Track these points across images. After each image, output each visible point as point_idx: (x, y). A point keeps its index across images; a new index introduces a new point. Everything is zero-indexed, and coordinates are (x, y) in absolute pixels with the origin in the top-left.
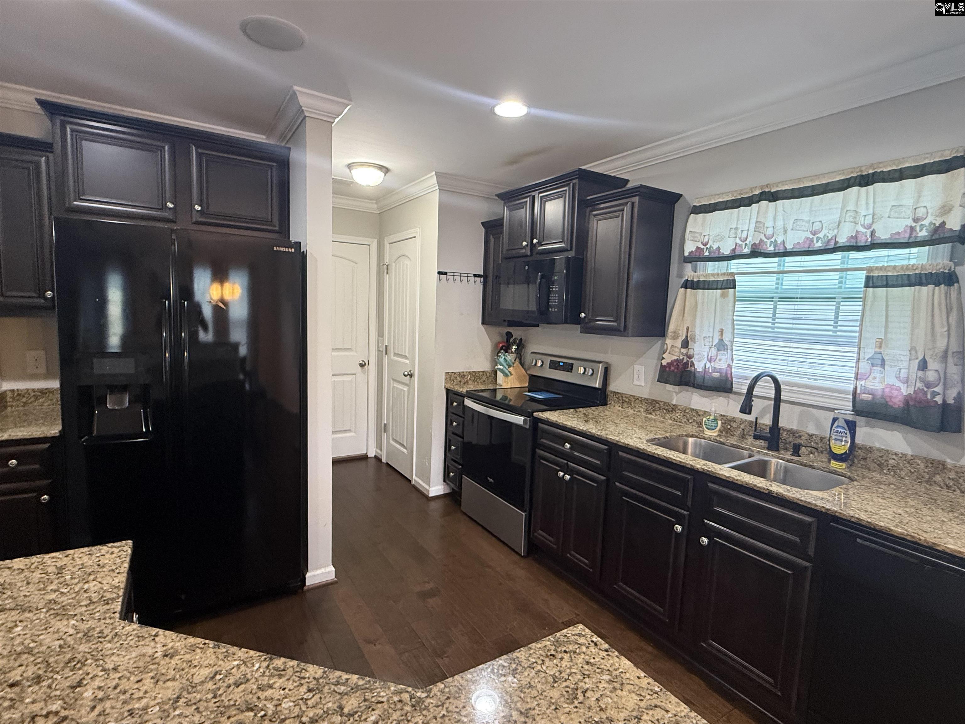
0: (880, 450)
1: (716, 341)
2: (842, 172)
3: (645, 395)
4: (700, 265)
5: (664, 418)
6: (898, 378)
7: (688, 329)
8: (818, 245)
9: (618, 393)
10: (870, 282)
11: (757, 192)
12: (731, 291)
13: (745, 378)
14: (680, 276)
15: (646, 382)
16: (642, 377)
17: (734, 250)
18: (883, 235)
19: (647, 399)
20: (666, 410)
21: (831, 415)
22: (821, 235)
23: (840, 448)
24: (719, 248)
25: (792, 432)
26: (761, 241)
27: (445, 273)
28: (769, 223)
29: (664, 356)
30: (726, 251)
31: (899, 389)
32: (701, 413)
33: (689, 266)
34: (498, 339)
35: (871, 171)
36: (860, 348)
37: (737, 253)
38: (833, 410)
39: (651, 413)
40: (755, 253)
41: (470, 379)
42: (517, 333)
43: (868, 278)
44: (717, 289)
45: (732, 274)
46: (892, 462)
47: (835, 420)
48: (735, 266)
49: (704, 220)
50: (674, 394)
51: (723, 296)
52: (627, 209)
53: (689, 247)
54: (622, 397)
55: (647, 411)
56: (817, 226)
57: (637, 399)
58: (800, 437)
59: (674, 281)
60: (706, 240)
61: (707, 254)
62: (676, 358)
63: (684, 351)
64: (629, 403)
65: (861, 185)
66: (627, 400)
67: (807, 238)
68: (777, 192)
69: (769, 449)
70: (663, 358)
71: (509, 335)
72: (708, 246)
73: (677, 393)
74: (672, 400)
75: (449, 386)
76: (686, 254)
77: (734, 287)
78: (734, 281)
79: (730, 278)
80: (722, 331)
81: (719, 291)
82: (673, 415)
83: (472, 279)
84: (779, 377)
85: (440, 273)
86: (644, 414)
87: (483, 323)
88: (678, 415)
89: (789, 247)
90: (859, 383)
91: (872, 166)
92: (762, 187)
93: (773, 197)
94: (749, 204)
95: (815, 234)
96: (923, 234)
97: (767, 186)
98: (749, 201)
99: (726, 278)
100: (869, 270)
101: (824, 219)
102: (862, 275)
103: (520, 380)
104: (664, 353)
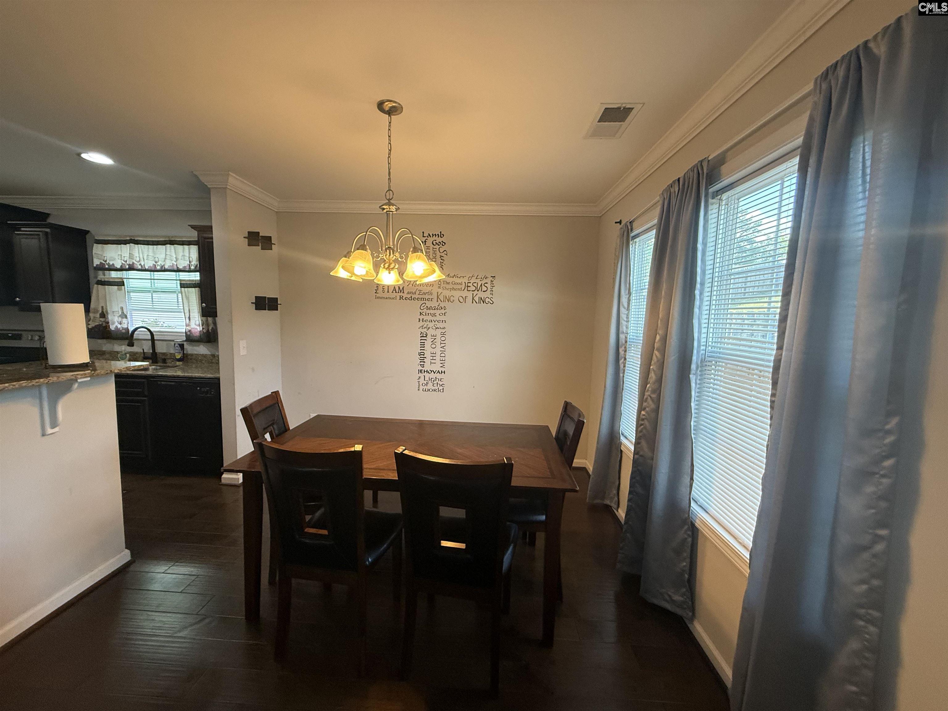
0: (194, 354)
1: (120, 314)
2: (162, 237)
4: (106, 272)
6: (195, 324)
7: (102, 307)
8: (158, 268)
10: (183, 286)
11: (128, 238)
12: (123, 287)
14: (96, 277)
17: (121, 266)
18: (181, 267)
22: (159, 263)
23: (178, 356)
24: (113, 264)
25: (164, 354)
26: (133, 263)
28: (136, 255)
29: (89, 323)
30: (119, 267)
31: (197, 329)
33: (98, 272)
35: (173, 239)
36: (185, 313)
37: (124, 268)
38: (173, 341)
40: (132, 268)
43: (180, 284)
46: (200, 358)
47: (175, 344)
48: (124, 274)
49: (103, 248)
51: (119, 289)
53: (96, 262)
56: (157, 260)
59: (92, 281)
60: (105, 259)
61: (107, 266)
62: (97, 324)
63: (102, 320)
67: (154, 264)
68: (136, 240)
70: (89, 324)
72: (107, 263)
73: (105, 344)
74: (102, 348)
76: (95, 265)
77: (124, 285)
78: (123, 282)
79: (122, 280)
80: (122, 308)
81: (116, 287)
82: (104, 357)
84: (152, 330)
88: (107, 356)
89: (147, 267)
90: (187, 327)
92: (130, 236)
93: (137, 242)
94: (125, 244)
95: (156, 263)
96: (192, 268)
97: (133, 236)
98: (125, 242)
99: (120, 280)
100: (181, 280)
101: (158, 257)
102: (179, 282)
104: (89, 321)
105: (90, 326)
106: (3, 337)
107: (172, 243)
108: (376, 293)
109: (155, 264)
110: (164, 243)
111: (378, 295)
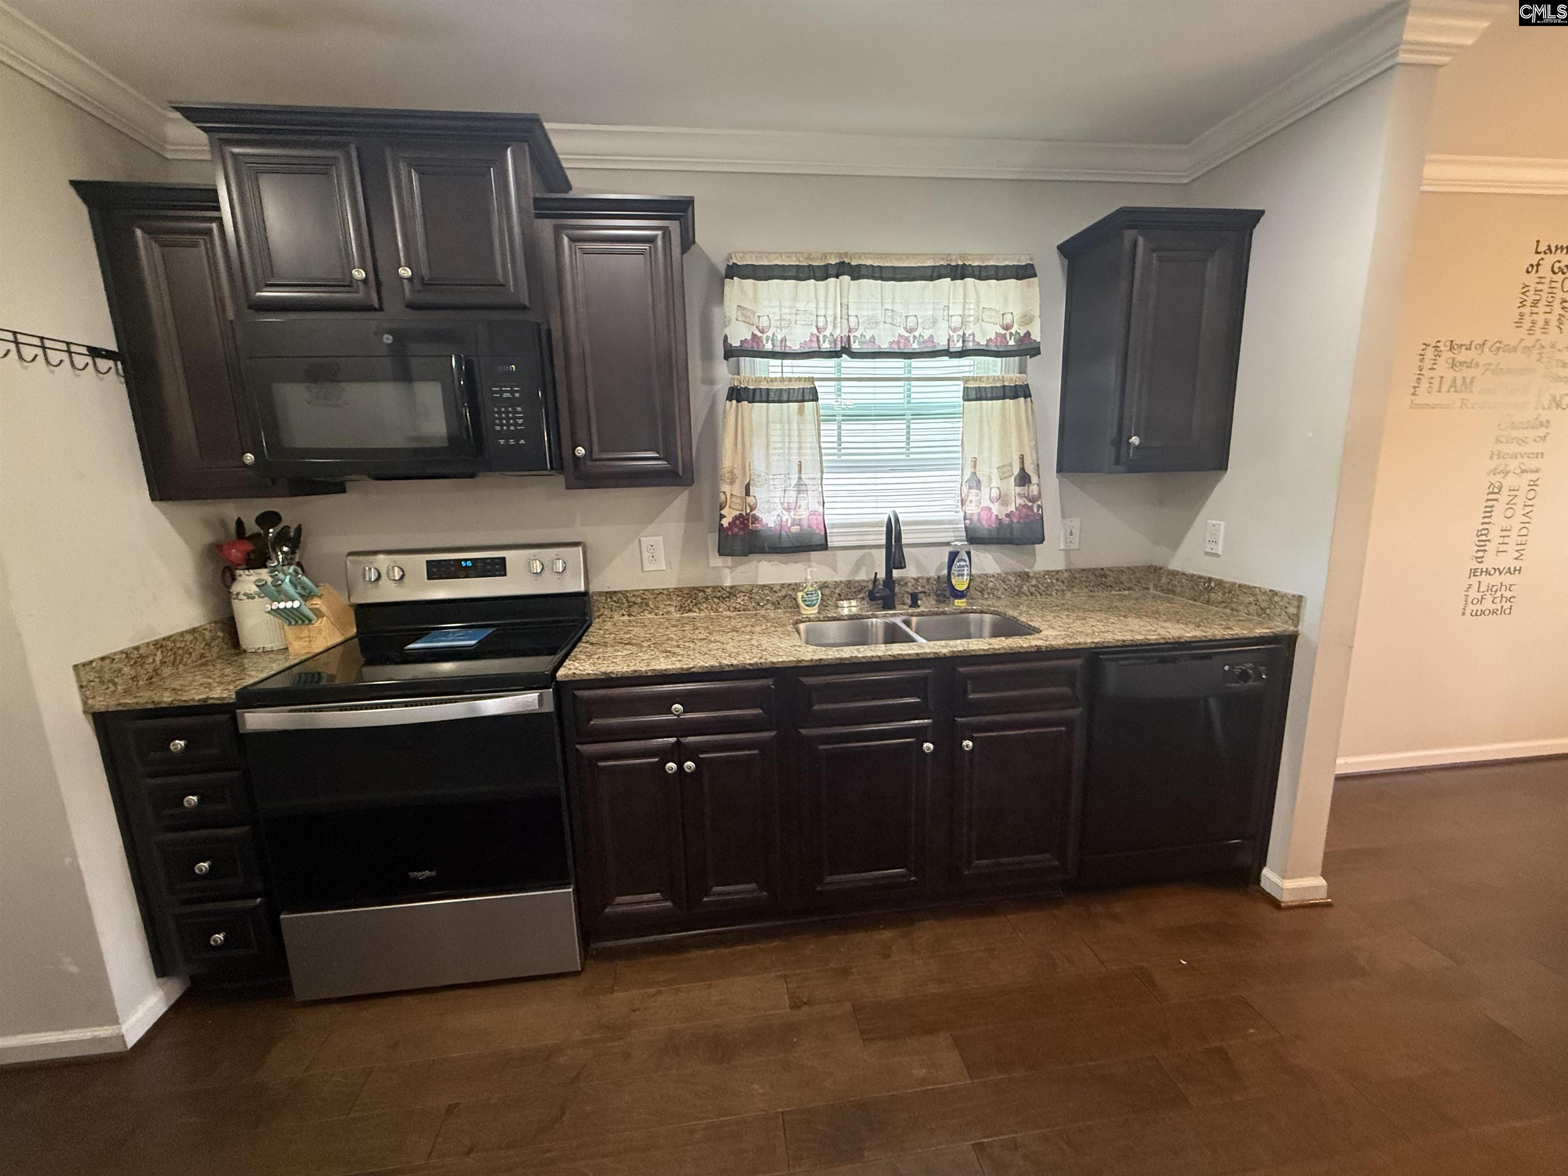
1: (793, 480)
2: (934, 256)
3: (671, 582)
5: (717, 611)
8: (915, 346)
9: (615, 592)
10: (970, 395)
11: (834, 261)
12: (809, 405)
14: (714, 378)
15: (669, 563)
16: (661, 555)
17: (809, 344)
19: (680, 590)
20: (719, 598)
21: (946, 551)
22: (916, 334)
23: (961, 586)
24: (784, 340)
26: (845, 335)
29: (723, 512)
30: (796, 344)
31: (991, 509)
32: (777, 588)
33: (732, 362)
35: (960, 263)
36: (962, 469)
37: (815, 349)
38: (948, 544)
39: (690, 611)
41: (163, 663)
43: (966, 390)
44: (788, 401)
45: (812, 380)
49: (755, 291)
50: (726, 571)
51: (802, 413)
53: (738, 334)
54: (626, 597)
55: (682, 608)
56: (911, 322)
57: (658, 594)
58: (906, 584)
59: (700, 390)
60: (763, 324)
61: (767, 346)
62: (737, 513)
63: (746, 501)
64: (644, 604)
66: (639, 600)
67: (901, 337)
68: (859, 266)
70: (722, 517)
71: (270, 519)
72: (768, 334)
73: (730, 569)
74: (725, 580)
75: (101, 703)
77: (816, 399)
78: (815, 390)
79: (808, 385)
80: (800, 465)
81: (794, 405)
82: (733, 603)
86: (678, 615)
87: (157, 498)
88: (741, 600)
89: (881, 347)
91: (961, 256)
92: (840, 255)
93: (858, 273)
94: (823, 278)
95: (910, 331)
96: (1010, 343)
97: (846, 254)
98: (823, 273)
99: (801, 385)
100: (966, 380)
101: (919, 314)
102: (960, 386)
103: (340, 624)
104: (722, 508)
105: (725, 522)
106: (437, 571)
107: (959, 272)
108: (1413, 394)
109: (906, 335)
110: (932, 274)
111: (1417, 400)
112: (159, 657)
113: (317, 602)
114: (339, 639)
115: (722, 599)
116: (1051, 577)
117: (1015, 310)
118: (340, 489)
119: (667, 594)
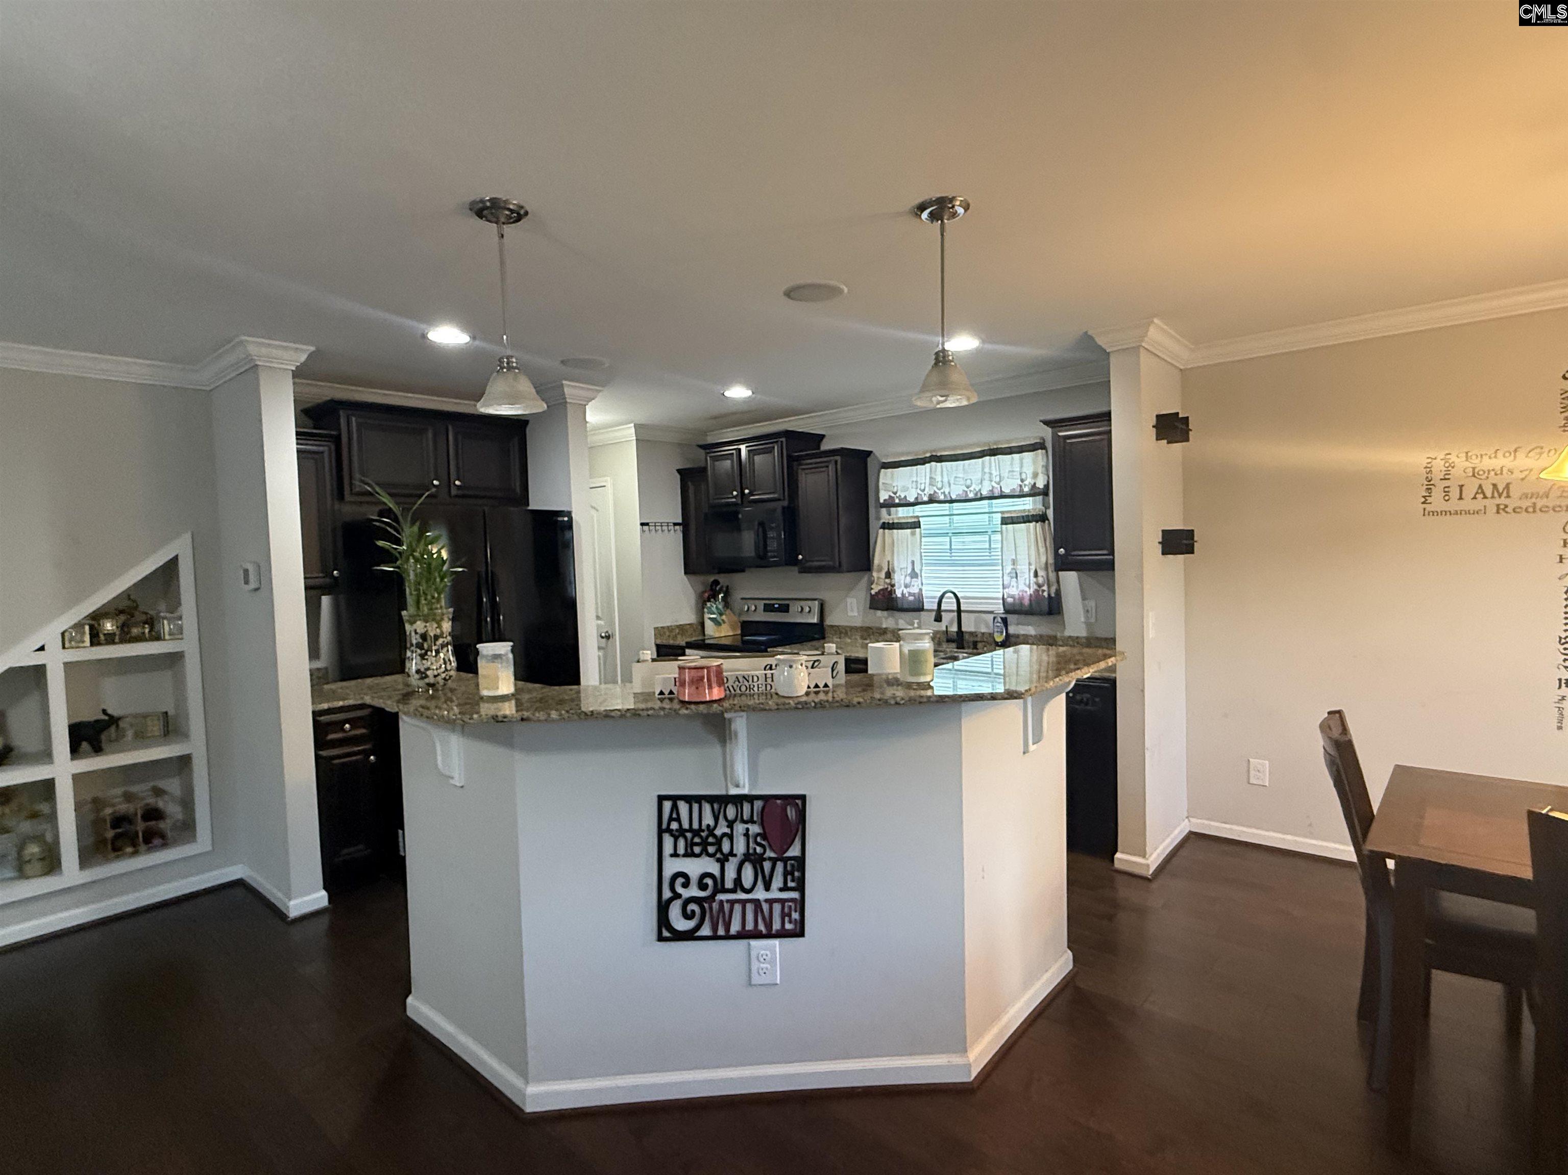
0: (1023, 635)
1: (909, 571)
2: (981, 445)
3: (858, 623)
4: (893, 510)
6: (1025, 584)
7: (889, 562)
8: (971, 495)
9: (834, 625)
10: (1005, 521)
11: (928, 455)
12: (918, 530)
13: (934, 598)
14: (878, 518)
15: (858, 612)
16: (855, 609)
17: (917, 498)
18: (1007, 491)
19: (862, 627)
21: (992, 616)
22: (972, 489)
23: (999, 638)
24: (905, 497)
25: (971, 633)
26: (935, 492)
27: (647, 524)
28: (939, 478)
29: (872, 586)
30: (912, 500)
31: (1026, 592)
33: (884, 511)
34: (701, 588)
35: (995, 447)
36: (1002, 566)
37: (920, 500)
38: (991, 612)
39: (865, 639)
40: (932, 500)
41: (678, 633)
42: (723, 579)
43: (1002, 518)
44: (907, 529)
45: (918, 517)
47: (994, 618)
48: (918, 510)
49: (892, 474)
50: (884, 619)
51: (913, 534)
52: (831, 467)
53: (884, 496)
54: (839, 629)
55: (862, 638)
56: (969, 482)
58: (977, 636)
59: (874, 525)
60: (895, 490)
61: (897, 501)
62: (881, 587)
63: (888, 581)
64: (846, 633)
65: (991, 455)
66: (843, 631)
67: (964, 491)
68: (941, 456)
69: (958, 648)
70: (872, 589)
71: (716, 582)
72: (898, 495)
73: (886, 618)
74: (881, 624)
75: (659, 642)
76: (882, 501)
77: (920, 527)
78: (919, 522)
79: (916, 520)
80: (913, 562)
81: (909, 531)
82: (885, 637)
83: (671, 528)
84: (957, 592)
85: (642, 524)
86: (860, 641)
87: (686, 573)
88: (889, 636)
89: (954, 497)
90: (1006, 590)
91: (995, 443)
92: (931, 452)
93: (940, 459)
94: (924, 464)
95: (968, 487)
96: (1026, 489)
97: (934, 451)
98: (923, 461)
99: (913, 520)
100: (1002, 512)
101: (972, 478)
102: (999, 516)
103: (733, 628)
104: (872, 584)
105: (873, 592)
106: (768, 608)
107: (993, 452)
108: (1423, 503)
109: (966, 489)
110: (980, 455)
111: (1433, 507)
112: (677, 631)
113: (724, 617)
114: (731, 634)
115: (881, 634)
116: (1073, 641)
117: (1029, 470)
118: (743, 571)
119: (853, 629)
